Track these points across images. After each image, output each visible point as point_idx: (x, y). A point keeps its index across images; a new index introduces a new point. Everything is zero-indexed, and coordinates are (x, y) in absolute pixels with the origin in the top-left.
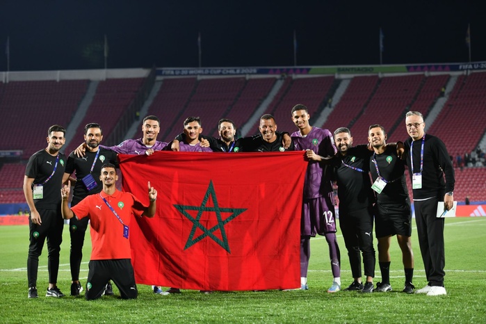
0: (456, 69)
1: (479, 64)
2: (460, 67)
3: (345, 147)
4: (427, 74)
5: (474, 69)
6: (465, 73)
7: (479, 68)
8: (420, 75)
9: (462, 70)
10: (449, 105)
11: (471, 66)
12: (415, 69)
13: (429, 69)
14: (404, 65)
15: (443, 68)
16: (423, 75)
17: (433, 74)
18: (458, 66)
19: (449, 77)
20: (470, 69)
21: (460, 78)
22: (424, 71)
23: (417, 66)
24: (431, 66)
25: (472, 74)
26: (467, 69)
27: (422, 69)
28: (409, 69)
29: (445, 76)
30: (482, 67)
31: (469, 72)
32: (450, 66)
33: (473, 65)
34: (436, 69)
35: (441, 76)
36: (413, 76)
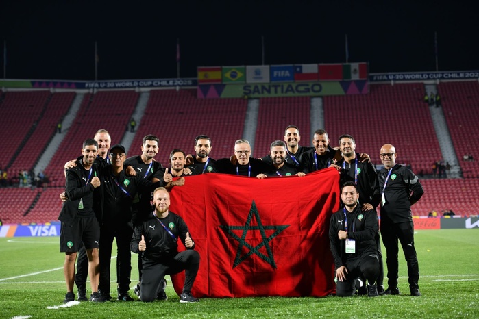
0: (82, 86)
1: (106, 83)
2: (87, 85)
3: (280, 159)
4: (52, 90)
5: (100, 87)
6: (91, 91)
7: (105, 87)
8: (45, 92)
9: (88, 88)
10: (77, 123)
11: (97, 85)
12: (40, 85)
13: (55, 85)
14: (29, 81)
15: (69, 86)
16: (49, 91)
17: (58, 90)
18: (84, 84)
19: (75, 95)
20: (97, 88)
21: (87, 96)
22: (50, 88)
23: (49, 82)
24: (56, 83)
25: (98, 93)
26: (93, 88)
27: (48, 85)
28: (33, 84)
29: (71, 93)
30: (108, 86)
31: (95, 90)
32: (76, 83)
33: (99, 84)
34: (62, 86)
35: (67, 93)
36: (38, 92)
